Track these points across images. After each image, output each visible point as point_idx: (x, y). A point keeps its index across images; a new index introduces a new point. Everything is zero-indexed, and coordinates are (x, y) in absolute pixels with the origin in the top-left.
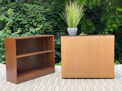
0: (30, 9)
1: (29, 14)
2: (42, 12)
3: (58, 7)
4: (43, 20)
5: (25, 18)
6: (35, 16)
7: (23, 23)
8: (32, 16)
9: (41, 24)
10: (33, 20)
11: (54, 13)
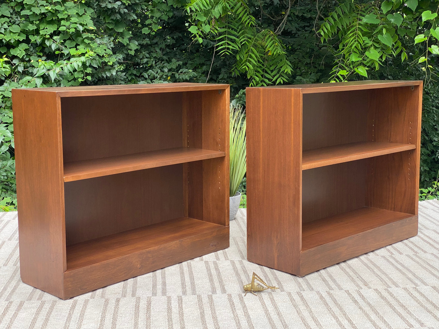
4: (85, 29)
5: (11, 19)
6: (54, 12)
7: (3, 39)
8: (40, 11)
9: (79, 45)
10: (44, 28)
11: (127, 4)
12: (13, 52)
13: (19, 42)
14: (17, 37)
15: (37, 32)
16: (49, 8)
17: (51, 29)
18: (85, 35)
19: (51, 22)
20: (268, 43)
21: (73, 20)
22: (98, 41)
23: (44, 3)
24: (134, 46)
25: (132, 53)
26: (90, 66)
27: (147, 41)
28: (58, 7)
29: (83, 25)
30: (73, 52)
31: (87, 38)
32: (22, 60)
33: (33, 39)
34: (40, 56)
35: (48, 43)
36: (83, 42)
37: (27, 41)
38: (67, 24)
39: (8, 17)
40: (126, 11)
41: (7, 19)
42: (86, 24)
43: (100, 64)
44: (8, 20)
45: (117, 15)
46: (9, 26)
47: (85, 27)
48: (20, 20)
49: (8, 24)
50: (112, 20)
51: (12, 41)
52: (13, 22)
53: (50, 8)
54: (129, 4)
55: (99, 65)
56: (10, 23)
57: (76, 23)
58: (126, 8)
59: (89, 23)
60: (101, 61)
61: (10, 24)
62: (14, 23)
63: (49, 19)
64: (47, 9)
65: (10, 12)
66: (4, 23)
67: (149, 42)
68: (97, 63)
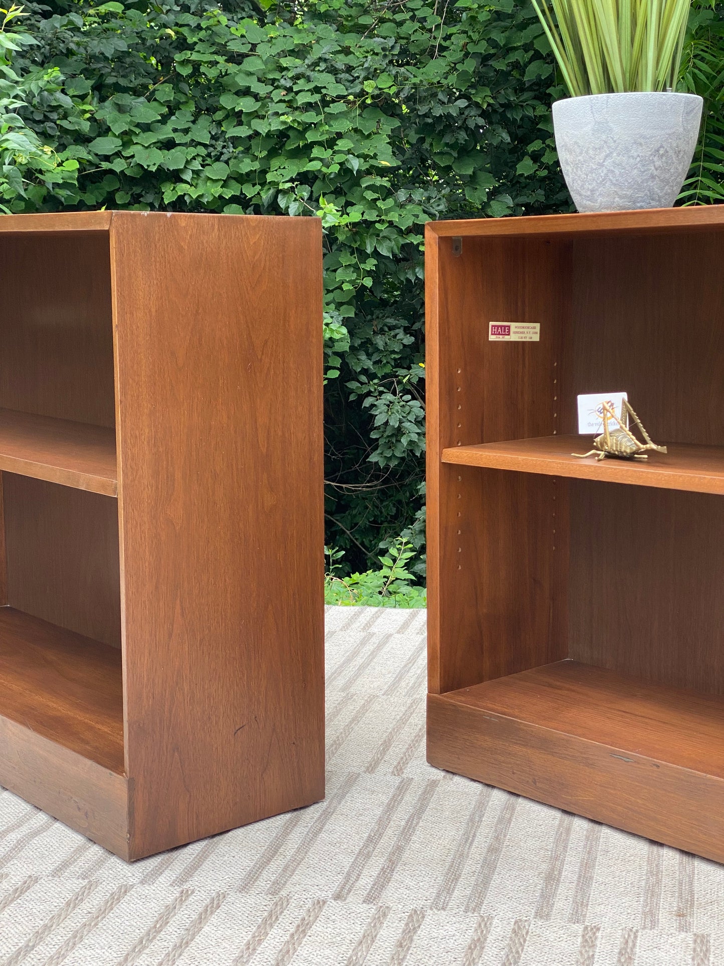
0: (253, 64)
1: (246, 105)
2: (369, 87)
3: (527, 47)
4: (372, 166)
5: (211, 149)
6: (300, 128)
7: (185, 194)
8: (268, 126)
9: (352, 204)
10: (280, 168)
11: (485, 107)
13: (222, 202)
14: (217, 190)
15: (261, 177)
16: (289, 119)
17: (292, 169)
18: (367, 181)
19: (295, 154)
21: (342, 144)
22: (402, 195)
23: (282, 108)
24: (501, 207)
26: (376, 254)
27: (539, 196)
28: (310, 117)
29: (365, 157)
31: (373, 188)
33: (251, 192)
35: (282, 202)
36: (361, 197)
37: (241, 200)
38: (327, 154)
39: (205, 146)
40: (481, 121)
41: (203, 149)
42: (375, 155)
43: (398, 248)
44: (203, 151)
45: (461, 133)
46: (203, 166)
47: (372, 162)
48: (233, 152)
49: (203, 161)
50: (447, 145)
51: (205, 200)
52: (214, 156)
53: (291, 119)
54: (489, 105)
55: (397, 251)
56: (209, 159)
57: (348, 153)
58: (484, 114)
59: (382, 153)
60: (402, 241)
61: (209, 161)
62: (218, 159)
63: (290, 146)
64: (284, 123)
65: (210, 132)
66: (194, 158)
67: (543, 199)
68: (392, 248)
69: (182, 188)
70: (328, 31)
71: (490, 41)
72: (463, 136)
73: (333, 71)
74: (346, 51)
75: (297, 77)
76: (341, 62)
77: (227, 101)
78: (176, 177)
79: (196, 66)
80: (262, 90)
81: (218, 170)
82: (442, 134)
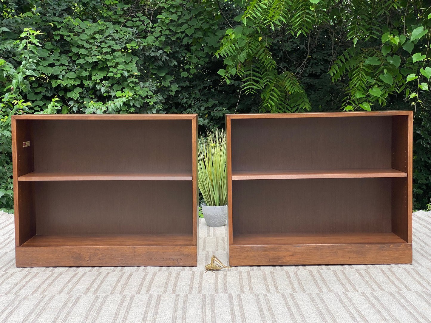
0: (85, 37)
1: (82, 51)
2: (129, 46)
3: (183, 32)
4: (131, 74)
5: (68, 67)
6: (104, 61)
7: (60, 84)
8: (92, 60)
9: (125, 88)
10: (96, 74)
11: (168, 53)
12: (69, 95)
13: (74, 87)
14: (72, 82)
15: (89, 78)
17: (101, 75)
18: (130, 80)
19: (102, 69)
20: (287, 84)
21: (120, 67)
22: (142, 84)
23: (96, 53)
24: (175, 88)
25: (173, 94)
26: (134, 106)
27: (187, 83)
28: (108, 57)
29: (128, 71)
30: (119, 94)
31: (132, 82)
32: (77, 102)
33: (86, 83)
34: (92, 98)
35: (98, 87)
36: (128, 85)
37: (81, 86)
38: (115, 70)
39: (66, 66)
40: (167, 58)
41: (66, 67)
42: (132, 70)
43: (142, 104)
44: (66, 68)
45: (160, 62)
46: (66, 73)
47: (131, 73)
48: (76, 68)
49: (66, 71)
50: (155, 66)
51: (69, 86)
52: (70, 70)
53: (101, 57)
54: (170, 52)
55: (142, 105)
56: (67, 71)
57: (123, 70)
58: (168, 55)
59: (134, 70)
60: (143, 101)
61: (68, 71)
62: (71, 70)
63: (100, 66)
64: (98, 59)
65: (68, 61)
66: (63, 70)
67: (188, 85)
68: (140, 104)
69: (59, 82)
70: (110, 24)
71: (170, 30)
72: (161, 63)
73: (114, 39)
74: (117, 32)
75: (101, 42)
76: (116, 36)
77: (75, 50)
78: (56, 77)
79: (62, 36)
80: (87, 46)
81: (72, 75)
82: (153, 62)
